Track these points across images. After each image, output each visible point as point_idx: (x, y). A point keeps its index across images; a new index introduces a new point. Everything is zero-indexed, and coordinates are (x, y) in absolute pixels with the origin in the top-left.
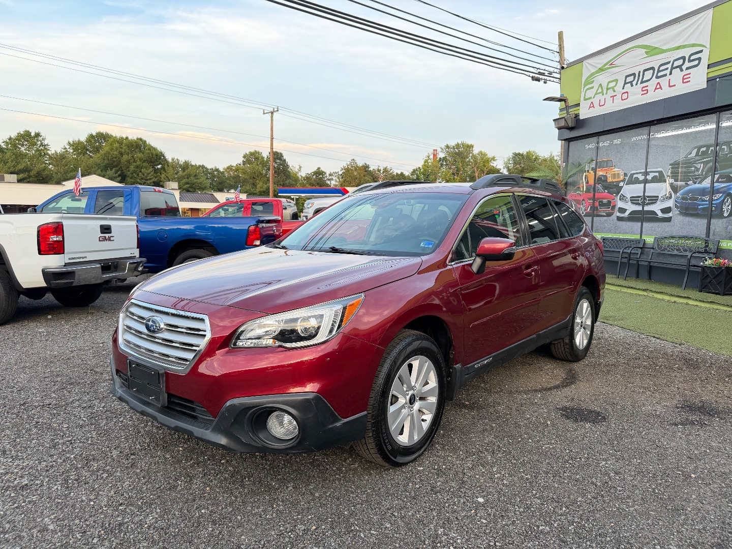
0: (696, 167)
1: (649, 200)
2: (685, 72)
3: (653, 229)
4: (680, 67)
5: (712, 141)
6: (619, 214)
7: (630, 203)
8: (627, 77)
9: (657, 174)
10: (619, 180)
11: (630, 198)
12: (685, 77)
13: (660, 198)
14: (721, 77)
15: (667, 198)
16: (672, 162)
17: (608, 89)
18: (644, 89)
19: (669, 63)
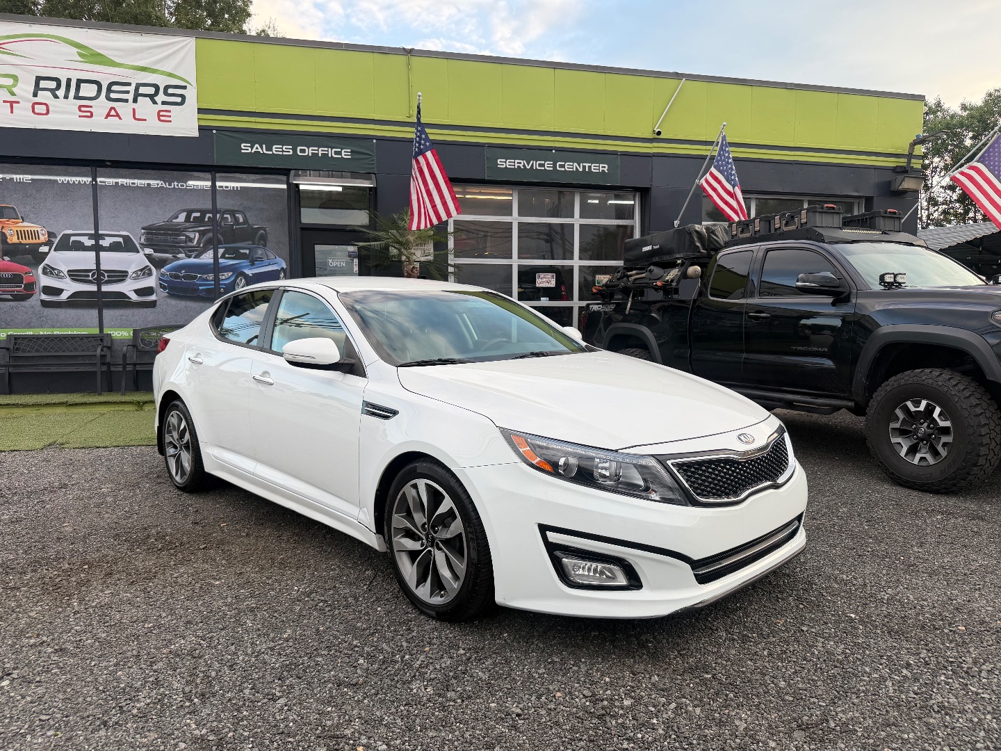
0: (187, 236)
1: (108, 276)
2: (160, 107)
3: (124, 318)
4: (152, 97)
5: (209, 206)
6: (44, 297)
7: (68, 279)
8: (38, 79)
9: (120, 240)
11: (69, 271)
12: (161, 113)
13: (130, 274)
14: (218, 128)
15: (143, 274)
16: (145, 225)
18: (83, 109)
19: (129, 84)
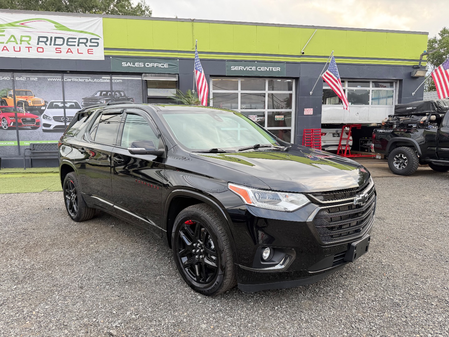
0: (101, 102)
1: (69, 119)
2: (89, 48)
4: (85, 43)
5: (109, 89)
6: (44, 128)
7: (53, 120)
8: (39, 37)
9: (74, 104)
10: (40, 105)
11: (53, 117)
12: (89, 50)
14: (113, 56)
16: (84, 97)
17: (21, 41)
18: (57, 49)
19: (76, 38)
